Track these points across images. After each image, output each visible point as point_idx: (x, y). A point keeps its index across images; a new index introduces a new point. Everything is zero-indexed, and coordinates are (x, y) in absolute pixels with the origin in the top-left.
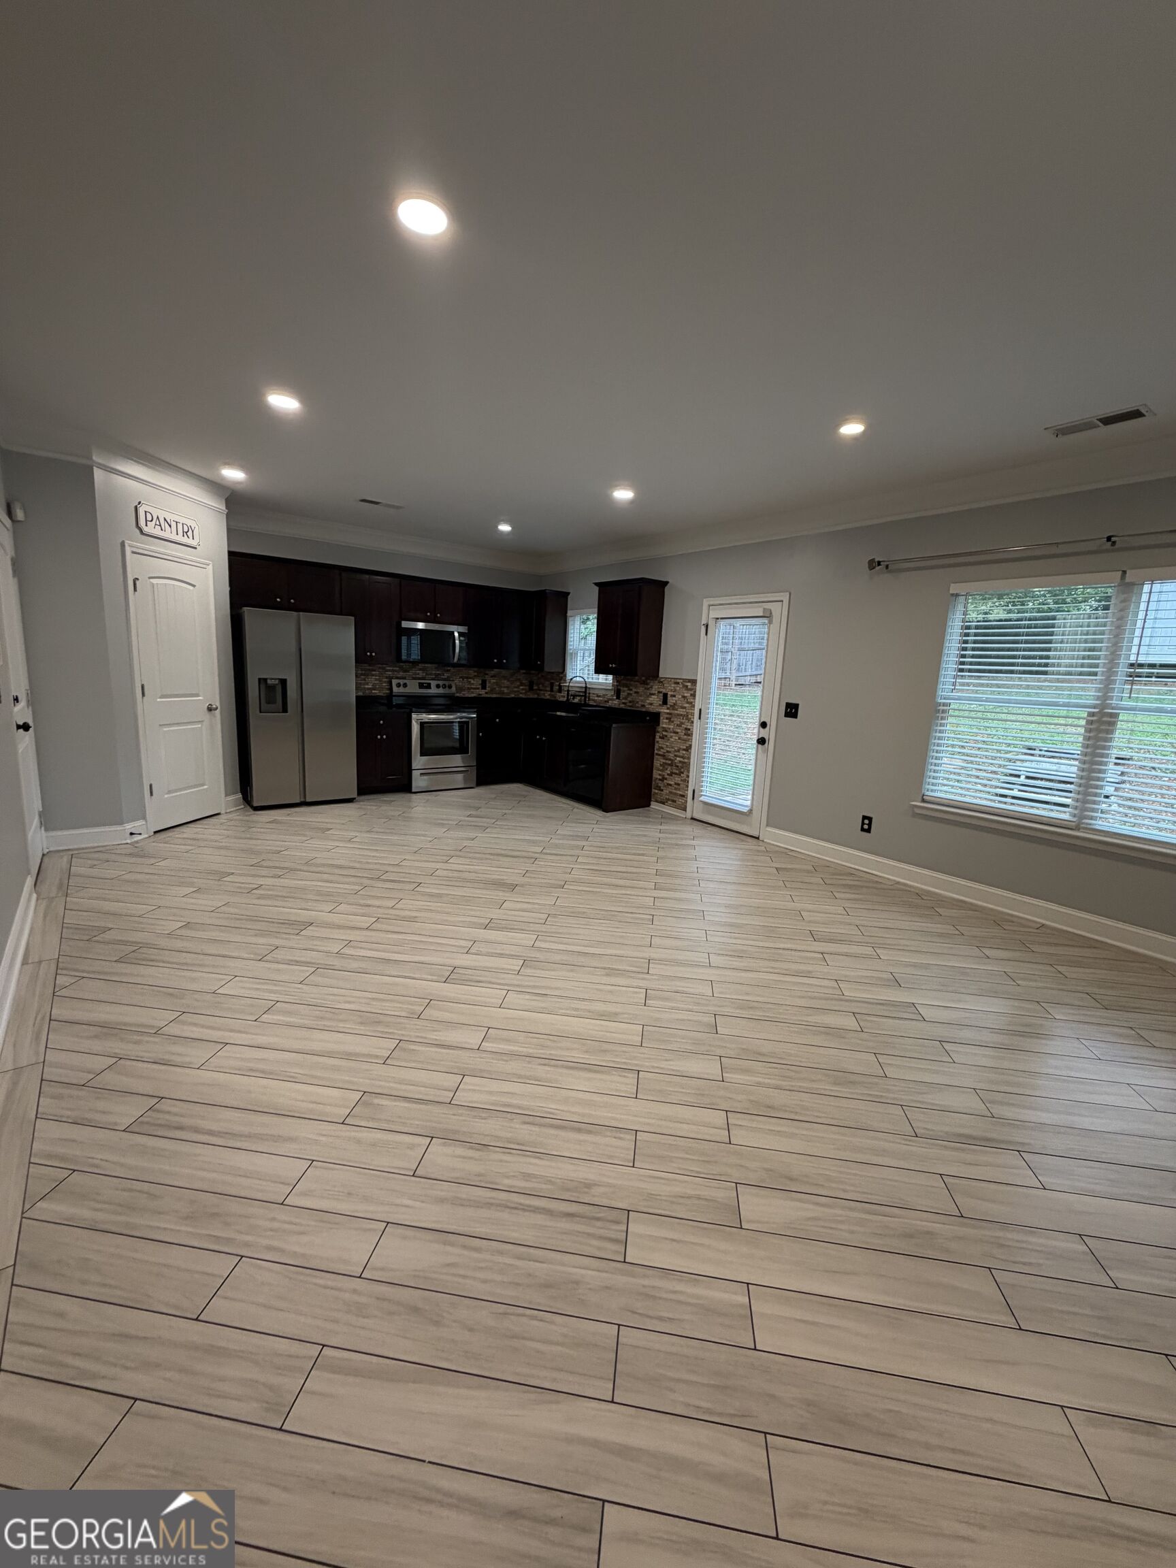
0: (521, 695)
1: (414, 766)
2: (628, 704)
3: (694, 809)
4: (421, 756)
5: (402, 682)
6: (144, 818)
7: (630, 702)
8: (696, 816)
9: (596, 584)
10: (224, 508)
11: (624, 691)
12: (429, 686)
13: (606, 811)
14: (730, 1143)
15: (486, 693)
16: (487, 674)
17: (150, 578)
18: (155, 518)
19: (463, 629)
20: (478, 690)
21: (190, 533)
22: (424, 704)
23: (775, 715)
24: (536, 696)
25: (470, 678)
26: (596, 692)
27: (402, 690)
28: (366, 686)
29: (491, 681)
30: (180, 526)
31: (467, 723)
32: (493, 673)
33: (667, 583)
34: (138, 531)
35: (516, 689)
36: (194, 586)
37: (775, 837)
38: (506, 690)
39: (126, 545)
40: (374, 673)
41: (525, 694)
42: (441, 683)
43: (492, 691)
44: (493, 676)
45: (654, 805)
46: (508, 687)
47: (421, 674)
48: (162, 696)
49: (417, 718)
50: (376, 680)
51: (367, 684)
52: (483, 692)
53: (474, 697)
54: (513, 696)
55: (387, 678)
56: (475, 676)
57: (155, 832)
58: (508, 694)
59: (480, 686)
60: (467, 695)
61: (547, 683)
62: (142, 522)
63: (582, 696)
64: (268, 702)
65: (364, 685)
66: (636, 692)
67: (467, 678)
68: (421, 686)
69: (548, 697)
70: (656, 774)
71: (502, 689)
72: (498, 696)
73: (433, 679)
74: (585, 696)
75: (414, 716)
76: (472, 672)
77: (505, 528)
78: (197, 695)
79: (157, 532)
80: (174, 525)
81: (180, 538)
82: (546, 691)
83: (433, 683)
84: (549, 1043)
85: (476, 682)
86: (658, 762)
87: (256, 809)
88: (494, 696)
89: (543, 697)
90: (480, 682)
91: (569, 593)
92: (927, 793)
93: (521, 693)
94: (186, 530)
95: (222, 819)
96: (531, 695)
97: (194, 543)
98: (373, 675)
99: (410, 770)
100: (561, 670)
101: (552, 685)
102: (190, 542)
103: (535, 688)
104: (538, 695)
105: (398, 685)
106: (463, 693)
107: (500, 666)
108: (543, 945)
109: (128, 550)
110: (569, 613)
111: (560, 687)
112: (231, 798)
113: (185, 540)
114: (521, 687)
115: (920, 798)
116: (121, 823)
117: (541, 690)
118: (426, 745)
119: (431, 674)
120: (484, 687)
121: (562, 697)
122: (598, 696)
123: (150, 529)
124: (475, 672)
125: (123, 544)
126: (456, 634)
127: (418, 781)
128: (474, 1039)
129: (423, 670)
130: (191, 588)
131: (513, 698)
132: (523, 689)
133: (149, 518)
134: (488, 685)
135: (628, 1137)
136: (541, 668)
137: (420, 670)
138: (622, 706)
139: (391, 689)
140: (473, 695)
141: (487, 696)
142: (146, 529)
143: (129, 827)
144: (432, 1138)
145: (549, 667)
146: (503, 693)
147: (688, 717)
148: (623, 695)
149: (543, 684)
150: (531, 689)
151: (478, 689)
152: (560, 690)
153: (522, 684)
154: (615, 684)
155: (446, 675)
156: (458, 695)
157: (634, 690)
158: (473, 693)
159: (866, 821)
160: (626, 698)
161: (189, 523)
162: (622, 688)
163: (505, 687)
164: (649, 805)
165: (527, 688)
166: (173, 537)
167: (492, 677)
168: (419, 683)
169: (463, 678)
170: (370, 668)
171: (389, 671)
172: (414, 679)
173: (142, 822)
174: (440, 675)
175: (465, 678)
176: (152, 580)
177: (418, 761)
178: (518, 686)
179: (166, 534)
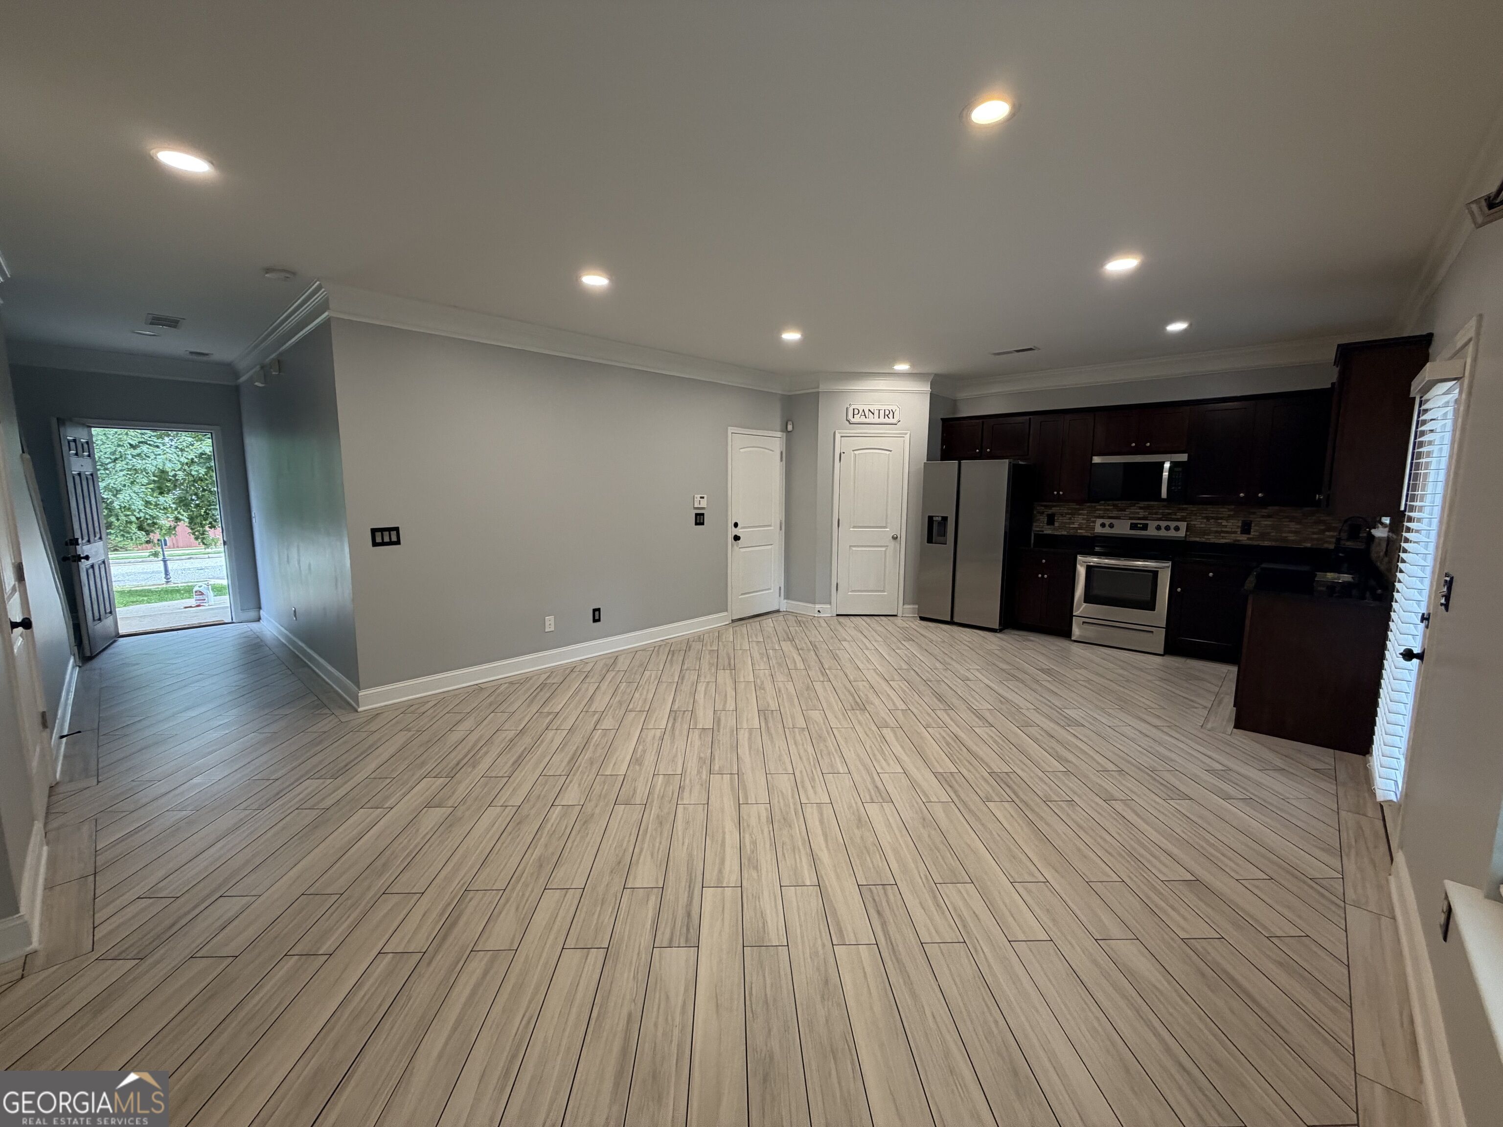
0: (1326, 546)
1: (1076, 612)
4: (1084, 603)
5: (1107, 522)
6: (830, 603)
10: (929, 389)
12: (1145, 527)
15: (1249, 539)
16: (1254, 513)
17: (853, 451)
18: (861, 411)
19: (1179, 457)
20: (1233, 535)
21: (891, 416)
25: (1221, 518)
27: (1107, 530)
29: (1260, 524)
30: (882, 413)
31: (1156, 573)
32: (1265, 512)
34: (847, 423)
36: (891, 451)
38: (1292, 537)
39: (837, 433)
42: (1164, 524)
43: (1263, 536)
44: (1269, 516)
46: (1296, 532)
47: (1142, 513)
48: (854, 527)
49: (1085, 562)
50: (1084, 519)
51: (1073, 523)
52: (1243, 539)
53: (1225, 544)
54: (1309, 545)
56: (1230, 516)
57: (837, 615)
59: (1239, 530)
60: (1212, 541)
62: (850, 416)
64: (939, 535)
65: (1069, 523)
67: (1217, 518)
68: (1133, 527)
71: (1284, 535)
72: (1274, 544)
75: (1079, 558)
77: (1177, 327)
78: (885, 527)
79: (863, 420)
80: (876, 413)
81: (882, 420)
83: (1155, 524)
85: (1238, 525)
87: (922, 619)
88: (1266, 543)
90: (1240, 525)
94: (887, 412)
95: (898, 621)
97: (895, 421)
99: (1071, 617)
102: (891, 421)
105: (1103, 525)
106: (1206, 537)
109: (838, 436)
112: (906, 606)
113: (887, 420)
114: (1327, 533)
116: (814, 603)
118: (1092, 593)
119: (1156, 513)
120: (1246, 528)
123: (857, 419)
124: (1230, 510)
125: (834, 433)
126: (1167, 465)
127: (1079, 630)
130: (888, 453)
133: (856, 412)
134: (1255, 527)
137: (1141, 508)
139: (1094, 529)
140: (1223, 541)
141: (1250, 542)
142: (853, 420)
143: (818, 607)
153: (1329, 529)
155: (1179, 515)
158: (1223, 538)
161: (890, 408)
166: (877, 420)
167: (1263, 517)
168: (1133, 523)
169: (1208, 519)
170: (1078, 507)
171: (1100, 510)
172: (1131, 518)
173: (828, 606)
174: (1169, 514)
175: (1212, 518)
176: (855, 452)
177: (1080, 608)
178: (1324, 531)
179: (871, 419)
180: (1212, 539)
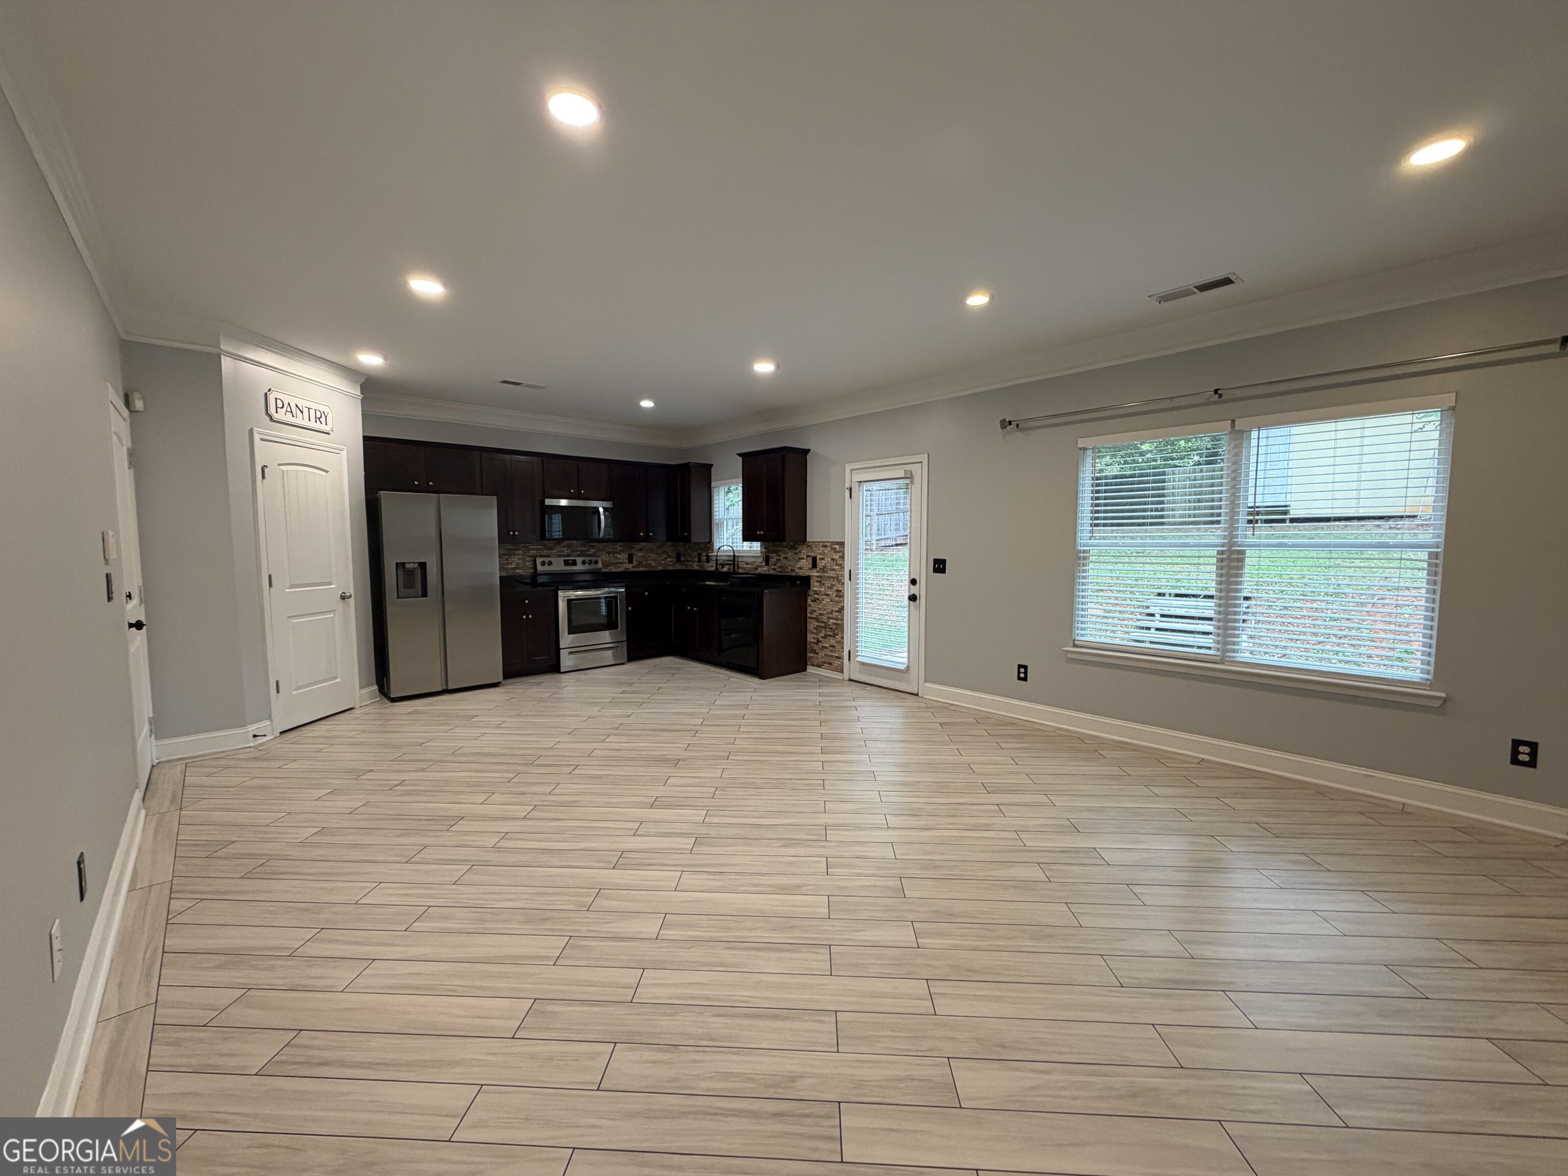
0: (668, 568)
1: (562, 645)
2: (778, 570)
3: (851, 670)
4: (569, 633)
5: (547, 560)
6: (270, 718)
7: (779, 567)
8: (853, 677)
9: (739, 455)
10: (359, 394)
11: (773, 558)
12: (574, 563)
13: (763, 677)
14: (936, 1015)
15: (634, 567)
16: (633, 548)
17: (279, 465)
18: (286, 405)
19: (607, 504)
20: (625, 565)
21: (323, 419)
22: (569, 581)
23: (924, 572)
24: (684, 568)
25: (616, 553)
26: (745, 560)
27: (547, 568)
28: (510, 566)
29: (638, 556)
30: (312, 412)
31: (616, 598)
32: (639, 546)
33: (809, 451)
34: (268, 418)
35: (663, 562)
36: (327, 472)
37: (934, 692)
38: (653, 564)
39: (255, 433)
40: (516, 552)
41: (673, 566)
42: (587, 559)
43: (639, 564)
44: (641, 550)
45: (810, 669)
46: (655, 560)
47: (566, 552)
48: (291, 587)
49: (564, 596)
50: (520, 559)
51: (511, 564)
52: (630, 566)
53: (622, 572)
54: (661, 568)
55: (530, 556)
56: (621, 550)
57: (282, 733)
58: (655, 567)
59: (627, 561)
61: (695, 553)
62: (272, 410)
63: (730, 564)
64: (407, 587)
65: (508, 564)
66: (784, 558)
67: (614, 553)
68: (567, 563)
69: (696, 568)
70: (810, 638)
71: (649, 562)
72: (645, 569)
73: (579, 556)
74: (734, 564)
75: (560, 593)
76: (618, 547)
77: (647, 404)
78: (330, 583)
79: (289, 418)
80: (305, 411)
81: (312, 424)
82: (694, 561)
83: (579, 560)
84: (731, 925)
85: (623, 557)
86: (812, 625)
87: (394, 700)
88: (641, 569)
89: (689, 568)
90: (627, 557)
91: (712, 465)
92: (1077, 638)
93: (668, 565)
94: (318, 415)
95: (357, 712)
96: (679, 567)
97: (327, 429)
98: (515, 555)
99: (558, 649)
100: (707, 540)
101: (700, 555)
102: (323, 427)
103: (682, 559)
104: (686, 566)
105: (543, 564)
106: (610, 568)
107: (647, 539)
108: (716, 820)
109: (257, 437)
110: (713, 484)
111: (708, 557)
112: (367, 690)
113: (318, 426)
114: (668, 560)
115: (1072, 644)
116: (245, 725)
117: (688, 561)
118: (574, 623)
119: (577, 551)
120: (631, 561)
121: (711, 567)
122: (747, 564)
123: (281, 415)
124: (621, 546)
125: (251, 432)
126: (601, 510)
127: (567, 661)
128: (651, 927)
129: (568, 547)
130: (323, 474)
131: (660, 571)
132: (671, 562)
133: (280, 404)
134: (635, 558)
135: (827, 1019)
136: (688, 540)
137: (565, 547)
138: (772, 572)
139: (535, 567)
140: (619, 570)
141: (634, 569)
142: (276, 416)
143: (252, 729)
144: (616, 1043)
145: (697, 537)
146: (650, 565)
147: (839, 579)
148: (772, 561)
149: (690, 556)
150: (678, 560)
151: (625, 563)
152: (708, 560)
153: (669, 557)
154: (764, 550)
155: (592, 551)
156: (604, 570)
157: (783, 556)
158: (619, 567)
159: (1022, 670)
160: (775, 565)
161: (322, 408)
162: (770, 555)
163: (652, 560)
164: (805, 670)
165: (675, 560)
166: (306, 423)
167: (638, 550)
168: (564, 560)
169: (609, 553)
170: (513, 547)
171: (533, 549)
172: (558, 556)
173: (268, 723)
174: (585, 551)
175: (611, 553)
176: (281, 467)
177: (566, 640)
178: (666, 559)
179: (298, 421)
180: (613, 569)
